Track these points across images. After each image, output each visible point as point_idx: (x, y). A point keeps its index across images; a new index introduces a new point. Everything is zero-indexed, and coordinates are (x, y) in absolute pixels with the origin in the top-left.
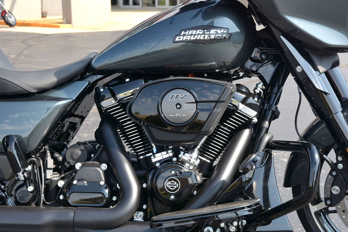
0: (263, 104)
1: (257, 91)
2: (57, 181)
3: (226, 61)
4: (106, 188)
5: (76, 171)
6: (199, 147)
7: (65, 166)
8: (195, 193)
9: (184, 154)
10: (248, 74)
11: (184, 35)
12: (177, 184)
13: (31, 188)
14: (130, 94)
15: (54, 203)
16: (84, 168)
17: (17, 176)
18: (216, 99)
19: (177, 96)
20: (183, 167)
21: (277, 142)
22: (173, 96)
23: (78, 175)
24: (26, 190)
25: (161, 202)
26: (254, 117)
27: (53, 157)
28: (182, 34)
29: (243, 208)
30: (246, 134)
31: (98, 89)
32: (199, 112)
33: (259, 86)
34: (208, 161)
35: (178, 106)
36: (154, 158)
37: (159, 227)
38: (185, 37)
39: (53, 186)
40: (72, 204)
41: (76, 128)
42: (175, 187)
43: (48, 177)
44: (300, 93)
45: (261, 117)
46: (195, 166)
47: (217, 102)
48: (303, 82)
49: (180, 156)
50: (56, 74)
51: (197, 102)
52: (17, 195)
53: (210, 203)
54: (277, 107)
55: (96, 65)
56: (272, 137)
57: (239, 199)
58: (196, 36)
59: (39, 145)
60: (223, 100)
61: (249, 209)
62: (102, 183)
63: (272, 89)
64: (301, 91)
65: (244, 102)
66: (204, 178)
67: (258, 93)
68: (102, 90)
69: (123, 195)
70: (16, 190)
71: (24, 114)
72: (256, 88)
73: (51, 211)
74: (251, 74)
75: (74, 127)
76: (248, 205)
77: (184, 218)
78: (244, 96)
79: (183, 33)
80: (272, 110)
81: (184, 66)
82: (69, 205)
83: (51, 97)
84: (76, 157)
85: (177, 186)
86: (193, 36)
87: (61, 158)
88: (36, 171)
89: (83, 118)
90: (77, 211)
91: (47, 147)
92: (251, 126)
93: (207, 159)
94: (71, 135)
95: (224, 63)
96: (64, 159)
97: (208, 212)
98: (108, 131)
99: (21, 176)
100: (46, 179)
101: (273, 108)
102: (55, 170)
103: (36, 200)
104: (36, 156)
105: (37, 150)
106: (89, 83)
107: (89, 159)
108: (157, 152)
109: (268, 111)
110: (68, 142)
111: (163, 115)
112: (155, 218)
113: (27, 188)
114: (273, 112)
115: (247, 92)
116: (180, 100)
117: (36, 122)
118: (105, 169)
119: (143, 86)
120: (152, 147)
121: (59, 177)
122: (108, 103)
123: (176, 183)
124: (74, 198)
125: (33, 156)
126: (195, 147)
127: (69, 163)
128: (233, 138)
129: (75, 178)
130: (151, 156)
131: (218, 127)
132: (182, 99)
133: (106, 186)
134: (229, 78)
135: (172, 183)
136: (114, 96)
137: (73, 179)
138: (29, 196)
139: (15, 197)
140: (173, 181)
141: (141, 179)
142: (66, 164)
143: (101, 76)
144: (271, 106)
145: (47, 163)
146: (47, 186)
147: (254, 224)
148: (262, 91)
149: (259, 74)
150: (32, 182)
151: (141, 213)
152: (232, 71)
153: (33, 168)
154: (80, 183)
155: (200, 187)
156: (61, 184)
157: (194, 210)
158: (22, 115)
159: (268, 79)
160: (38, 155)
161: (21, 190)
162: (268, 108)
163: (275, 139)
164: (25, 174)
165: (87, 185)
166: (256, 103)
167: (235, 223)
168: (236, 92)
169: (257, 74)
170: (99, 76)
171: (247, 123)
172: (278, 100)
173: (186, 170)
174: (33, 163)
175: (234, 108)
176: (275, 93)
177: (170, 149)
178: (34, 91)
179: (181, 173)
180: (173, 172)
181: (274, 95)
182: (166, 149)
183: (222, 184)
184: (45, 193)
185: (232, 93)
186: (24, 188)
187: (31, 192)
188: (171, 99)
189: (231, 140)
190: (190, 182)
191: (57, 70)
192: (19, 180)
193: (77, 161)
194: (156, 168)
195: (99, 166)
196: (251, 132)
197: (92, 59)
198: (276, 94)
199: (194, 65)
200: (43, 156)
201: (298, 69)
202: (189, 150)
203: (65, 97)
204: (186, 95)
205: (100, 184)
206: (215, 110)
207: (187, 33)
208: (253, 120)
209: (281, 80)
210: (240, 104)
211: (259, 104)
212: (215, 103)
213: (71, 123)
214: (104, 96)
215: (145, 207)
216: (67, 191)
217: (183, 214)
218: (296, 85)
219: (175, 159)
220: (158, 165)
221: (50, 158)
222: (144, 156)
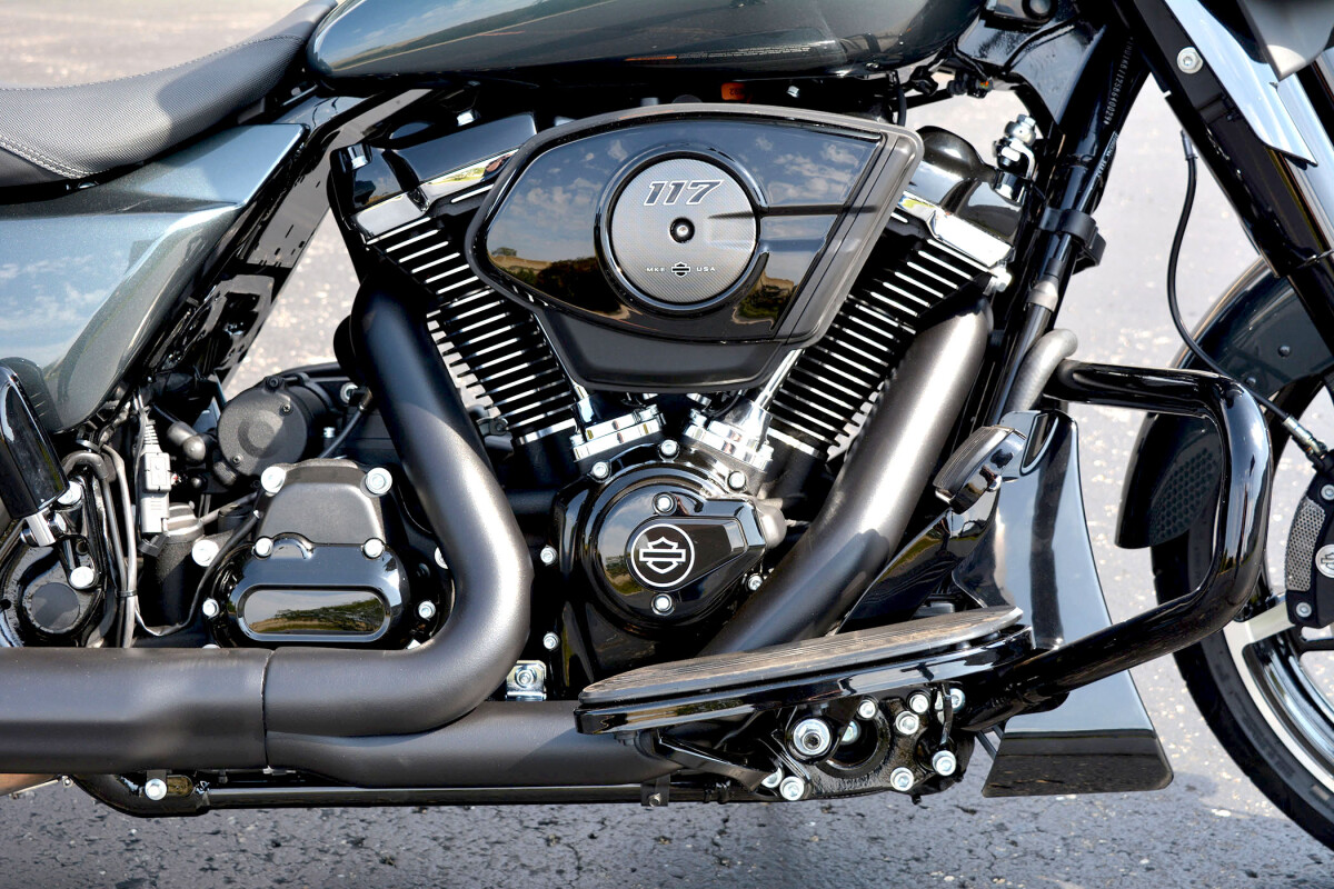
0: (1032, 206)
1: (1011, 155)
2: (190, 543)
3: (877, 34)
4: (390, 567)
5: (264, 502)
6: (767, 393)
7: (217, 479)
8: (755, 582)
9: (706, 425)
10: (973, 79)
12: (683, 552)
13: (83, 576)
14: (478, 178)
15: (179, 630)
16: (297, 488)
17: (26, 526)
18: (841, 201)
19: (678, 186)
20: (705, 477)
21: (1091, 371)
22: (658, 187)
23: (274, 520)
24: (63, 581)
25: (618, 623)
26: (996, 265)
27: (167, 444)
29: (953, 648)
30: (963, 336)
31: (341, 158)
32: (768, 255)
33: (1016, 132)
34: (809, 450)
35: (682, 231)
36: (585, 440)
37: (614, 729)
39: (173, 561)
40: (253, 636)
41: (256, 315)
42: (675, 562)
43: (152, 525)
44: (1191, 161)
45: (1028, 264)
46: (752, 472)
47: (844, 210)
48: (1205, 115)
49: (690, 432)
50: (165, 99)
51: (758, 213)
52: (27, 604)
53: (815, 624)
54: (1093, 222)
55: (331, 54)
56: (1072, 349)
57: (935, 605)
59: (110, 396)
60: (869, 203)
61: (978, 650)
62: (375, 548)
63: (1072, 145)
64: (1195, 151)
65: (955, 202)
66: (793, 523)
67: (1013, 163)
68: (359, 162)
69: (463, 599)
70: (25, 581)
72: (1004, 143)
73: (172, 667)
74: (983, 81)
75: (244, 313)
76: (973, 635)
77: (715, 690)
78: (954, 179)
80: (1073, 236)
81: (705, 55)
82: (245, 642)
83: (148, 197)
84: (262, 443)
85: (683, 559)
87: (198, 448)
88: (99, 501)
89: (280, 275)
90: (275, 665)
91: (139, 403)
92: (982, 302)
93: (802, 440)
94: (236, 346)
95: (872, 40)
96: (213, 448)
97: (809, 668)
98: (390, 331)
99: (41, 528)
100: (142, 536)
101: (1078, 227)
102: (177, 495)
103: (107, 621)
104: (96, 441)
105: (104, 416)
106: (306, 132)
107: (314, 447)
108: (596, 420)
109: (1056, 239)
110: (223, 375)
111: (619, 270)
112: (593, 691)
113: (68, 572)
114: (1077, 243)
115: (969, 160)
116: (687, 206)
117: (89, 297)
118: (383, 491)
119: (533, 145)
120: (574, 397)
121: (194, 523)
122: (387, 216)
123: (675, 545)
124: (259, 610)
125: (86, 443)
126: (753, 394)
127: (232, 465)
128: (908, 354)
129: (264, 530)
130: (571, 431)
131: (848, 308)
132: (697, 199)
133: (389, 557)
134: (888, 102)
135: (663, 545)
136: (410, 184)
137: (254, 535)
138: (76, 604)
139: (21, 611)
140: (663, 539)
141: (533, 529)
142: (221, 468)
143: (353, 102)
144: (1066, 217)
145: (143, 470)
146: (149, 566)
147: (997, 704)
148: (1030, 155)
149: (1019, 79)
150: (85, 548)
151: (537, 667)
152: (905, 73)
153: (88, 490)
154: (287, 551)
155: (778, 558)
156: (206, 552)
157: (753, 657)
158: (30, 268)
159: (1056, 104)
160: (105, 436)
161: (41, 581)
162: (1053, 227)
163: (1088, 356)
164: (60, 521)
165: (314, 559)
166: (1007, 205)
167: (920, 703)
168: (923, 163)
169: (1010, 78)
170: (346, 103)
171: (968, 292)
172: (1099, 190)
173: (716, 492)
174: (87, 472)
175: (914, 231)
176: (1087, 159)
177: (650, 402)
178: (78, 172)
179: (699, 506)
180: (664, 503)
181: (1081, 171)
182: (634, 406)
183: (863, 544)
184: (141, 591)
185: (906, 169)
186: (56, 574)
187: (84, 591)
188: (652, 200)
189: (902, 363)
190: (736, 542)
191: (169, 79)
192: (33, 543)
193: (269, 456)
194: (594, 486)
195: (357, 480)
196: (983, 325)
197: (313, 29)
198: (1092, 166)
199: (742, 52)
200: (127, 441)
201: (1187, 61)
202: (725, 406)
203: (207, 193)
204: (712, 185)
205: (364, 552)
206: (836, 245)
208: (993, 280)
209: (1111, 108)
210: (940, 212)
211: (1017, 209)
212: (832, 218)
213: (231, 296)
214: (370, 187)
215: (550, 641)
216: (231, 581)
217: (708, 677)
218: (1174, 126)
219: (669, 447)
220: (600, 470)
221: (158, 448)
222: (542, 433)
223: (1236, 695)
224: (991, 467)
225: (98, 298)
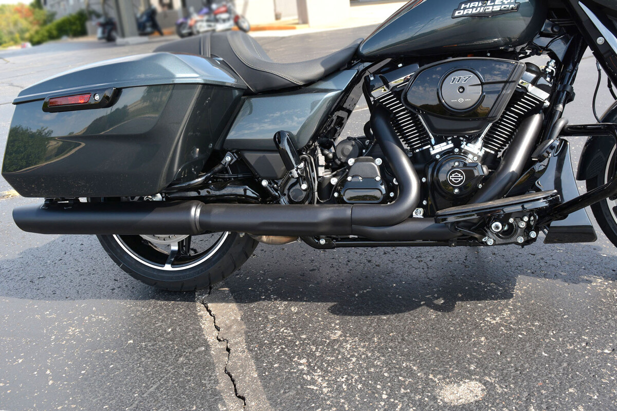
0: (555, 85)
1: (548, 70)
2: (330, 179)
3: (511, 37)
4: (382, 184)
5: (349, 167)
6: (483, 135)
7: (336, 163)
8: (480, 186)
9: (466, 144)
10: (537, 51)
11: (465, 8)
12: (462, 177)
13: (304, 186)
14: (403, 81)
15: (327, 201)
16: (358, 163)
17: (291, 173)
18: (505, 79)
19: (460, 78)
20: (467, 157)
21: (572, 127)
22: (454, 79)
23: (352, 172)
24: (299, 188)
25: (443, 197)
26: (546, 99)
27: (323, 154)
28: (462, 8)
29: (539, 199)
30: (536, 120)
31: (367, 78)
32: (485, 95)
33: (550, 64)
34: (493, 152)
35: (461, 90)
36: (433, 149)
37: (445, 222)
38: (466, 10)
39: (326, 183)
40: (347, 201)
41: (343, 123)
42: (460, 179)
43: (321, 174)
44: (599, 71)
45: (554, 99)
46: (479, 157)
47: (506, 82)
48: (605, 56)
49: (462, 147)
50: (323, 64)
51: (482, 84)
52: (290, 194)
53: (499, 196)
54: (572, 88)
55: (365, 51)
56: (567, 122)
57: (530, 192)
58: (479, 9)
59: (309, 142)
60: (513, 80)
61: (545, 200)
62: (378, 178)
63: (565, 68)
64: (601, 67)
65: (534, 82)
66: (490, 170)
67: (549, 72)
68: (372, 78)
69: (401, 192)
70: (289, 189)
71: (286, 111)
72: (547, 67)
73: (328, 209)
74: (540, 51)
75: (340, 123)
76: (544, 196)
77: (473, 211)
78: (534, 76)
79: (463, 6)
80: (567, 91)
81: (465, 44)
82: (345, 203)
83: (318, 89)
84: (347, 153)
85: (462, 179)
86: (475, 9)
87: (331, 155)
88: (307, 168)
89: (349, 112)
90: (354, 208)
91: (316, 143)
92: (541, 111)
93: (491, 150)
94: (338, 132)
95: (510, 39)
96: (335, 154)
97: (499, 205)
98: (381, 123)
99: (295, 173)
100: (318, 177)
101: (568, 89)
102: (326, 167)
103: (310, 198)
104: (306, 153)
105: (308, 146)
106: (358, 72)
107: (361, 154)
108: (436, 144)
109: (562, 93)
110: (335, 139)
111: (443, 101)
112: (439, 212)
113: (301, 186)
114: (568, 94)
115: (538, 71)
116: (463, 83)
117: (300, 119)
118: (380, 164)
119: (419, 71)
120: (430, 138)
121: (330, 174)
122: (379, 93)
123: (460, 175)
124: (348, 195)
125: (304, 153)
126: (479, 136)
127: (340, 160)
128: (521, 125)
129: (350, 174)
130: (429, 148)
131: (504, 113)
132: (465, 81)
133: (381, 182)
134: (515, 56)
135: (456, 175)
136: (386, 84)
137: (347, 176)
138: (302, 194)
139: (289, 196)
140: (456, 173)
141: (420, 173)
142: (337, 161)
143: (371, 63)
144: (565, 86)
145: (318, 160)
146: (320, 184)
147: (547, 218)
148: (554, 70)
149: (550, 50)
150: (304, 179)
151: (421, 210)
152: (518, 49)
153: (305, 165)
154: (355, 179)
155: (486, 180)
156: (334, 181)
157: (482, 204)
158: (284, 113)
159: (560, 56)
160: (308, 152)
161: (294, 188)
162: (561, 90)
163: (571, 123)
164: (299, 171)
165: (362, 182)
166: (548, 84)
167: (526, 219)
168: (526, 72)
169: (547, 50)
170: (367, 64)
171: (538, 107)
172: (574, 80)
173: (470, 161)
174: (305, 160)
175: (523, 91)
176: (570, 71)
177: (449, 140)
178: (301, 83)
179: (465, 165)
180: (457, 164)
181: (569, 74)
182: (446, 141)
183: (511, 175)
184: (318, 191)
185: (522, 72)
186: (297, 186)
187: (305, 190)
188: (452, 82)
189: (519, 128)
190: (476, 174)
191: (323, 59)
192: (293, 177)
193: (349, 157)
194: (437, 160)
195: (373, 161)
196: (542, 117)
197: (359, 45)
198: (572, 73)
199: (475, 43)
200: (313, 153)
201: (600, 41)
202: (472, 139)
203: (334, 88)
204: (470, 77)
205: (375, 180)
206: (504, 92)
207: (468, 6)
208: (545, 104)
209: (577, 56)
210: (530, 85)
211: (551, 85)
212: (503, 84)
213: (338, 117)
214: (374, 86)
215: (425, 203)
216: (341, 188)
217: (471, 207)
218: (594, 59)
219: (457, 150)
220: (438, 157)
221: (321, 155)
222: (420, 149)
223: (611, 221)
224: (549, 150)
225: (303, 120)
